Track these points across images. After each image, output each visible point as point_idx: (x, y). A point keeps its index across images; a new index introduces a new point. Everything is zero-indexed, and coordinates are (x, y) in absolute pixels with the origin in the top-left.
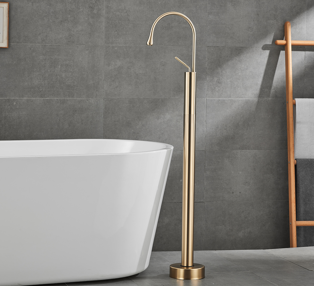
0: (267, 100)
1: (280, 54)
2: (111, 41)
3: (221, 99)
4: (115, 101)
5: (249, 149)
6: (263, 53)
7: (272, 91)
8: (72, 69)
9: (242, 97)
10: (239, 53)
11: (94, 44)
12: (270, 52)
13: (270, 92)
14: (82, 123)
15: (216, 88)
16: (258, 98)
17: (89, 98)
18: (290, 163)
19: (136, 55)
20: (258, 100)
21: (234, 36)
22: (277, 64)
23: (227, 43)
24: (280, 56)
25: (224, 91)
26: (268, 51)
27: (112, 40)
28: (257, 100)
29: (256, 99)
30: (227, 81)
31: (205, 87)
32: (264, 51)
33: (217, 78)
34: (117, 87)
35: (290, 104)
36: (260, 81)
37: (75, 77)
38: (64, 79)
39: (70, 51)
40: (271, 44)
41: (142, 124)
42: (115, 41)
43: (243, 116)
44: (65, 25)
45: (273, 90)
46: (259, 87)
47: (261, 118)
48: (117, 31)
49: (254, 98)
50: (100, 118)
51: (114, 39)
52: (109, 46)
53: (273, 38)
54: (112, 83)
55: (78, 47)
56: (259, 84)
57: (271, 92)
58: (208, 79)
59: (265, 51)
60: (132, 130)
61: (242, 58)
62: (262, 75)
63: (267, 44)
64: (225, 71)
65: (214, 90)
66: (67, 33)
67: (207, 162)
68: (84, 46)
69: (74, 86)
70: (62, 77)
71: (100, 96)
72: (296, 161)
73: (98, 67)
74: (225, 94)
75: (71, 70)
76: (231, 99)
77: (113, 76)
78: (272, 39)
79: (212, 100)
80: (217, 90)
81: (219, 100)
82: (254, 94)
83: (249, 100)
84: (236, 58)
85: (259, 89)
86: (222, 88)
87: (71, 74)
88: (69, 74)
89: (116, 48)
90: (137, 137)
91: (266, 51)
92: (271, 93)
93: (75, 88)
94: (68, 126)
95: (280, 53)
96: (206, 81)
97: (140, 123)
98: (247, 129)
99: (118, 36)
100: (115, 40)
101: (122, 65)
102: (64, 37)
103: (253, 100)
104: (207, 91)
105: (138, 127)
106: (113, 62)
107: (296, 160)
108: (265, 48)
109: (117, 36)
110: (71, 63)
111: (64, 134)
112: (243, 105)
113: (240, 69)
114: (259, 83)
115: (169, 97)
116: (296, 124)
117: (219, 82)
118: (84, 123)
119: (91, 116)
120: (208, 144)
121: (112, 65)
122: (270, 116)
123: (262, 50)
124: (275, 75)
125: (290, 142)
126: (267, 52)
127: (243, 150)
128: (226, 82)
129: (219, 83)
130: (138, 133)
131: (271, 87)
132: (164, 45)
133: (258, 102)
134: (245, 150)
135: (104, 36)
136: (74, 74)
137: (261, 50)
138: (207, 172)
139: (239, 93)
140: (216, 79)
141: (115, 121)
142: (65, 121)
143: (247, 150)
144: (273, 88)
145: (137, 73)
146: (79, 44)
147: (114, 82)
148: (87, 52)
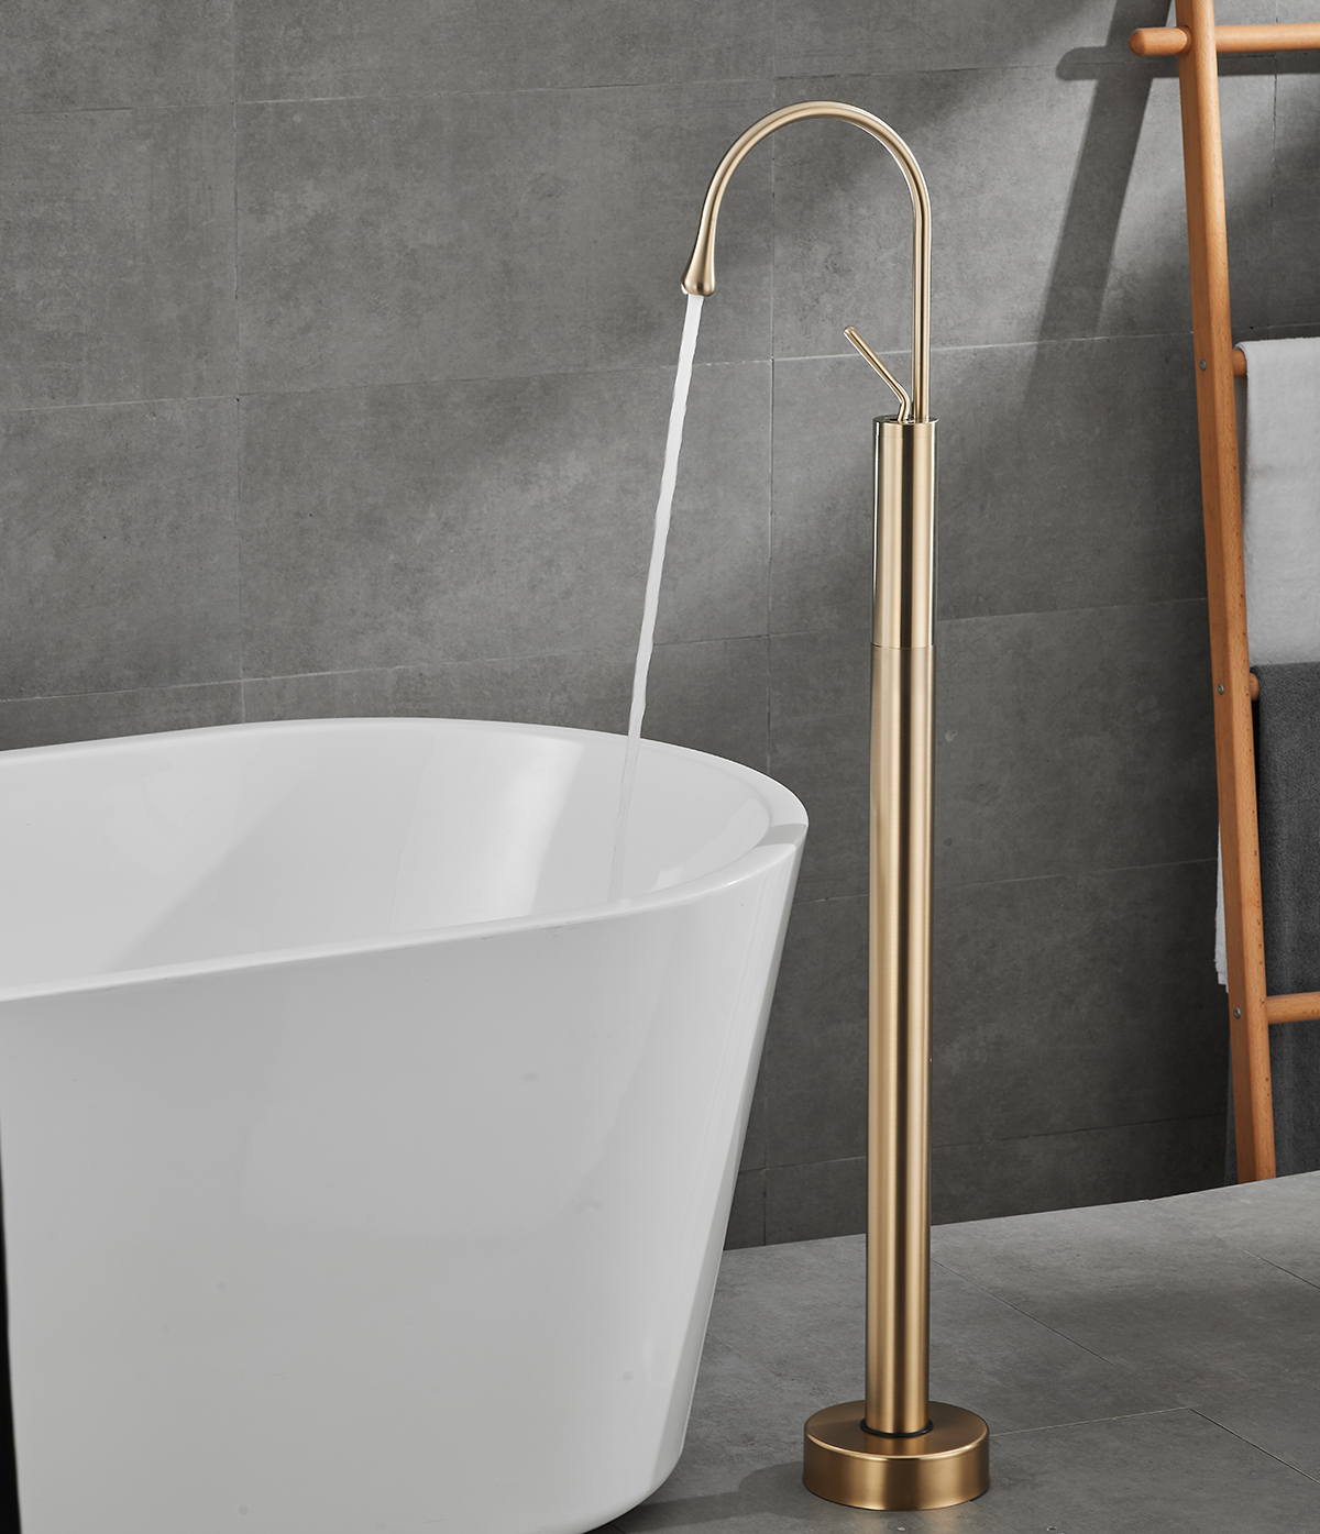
0: (1081, 344)
1: (1151, 97)
2: (269, 80)
3: (851, 359)
4: (300, 403)
5: (992, 613)
6: (1062, 96)
7: (1111, 294)
8: (63, 248)
9: (957, 341)
10: (940, 106)
11: (180, 104)
12: (1098, 90)
13: (1097, 302)
14: (127, 538)
15: (824, 298)
16: (1039, 340)
17: (162, 397)
18: (1227, 695)
19: (403, 149)
20: (1039, 347)
21: (914, 14)
22: (1132, 151)
23: (880, 51)
24: (1149, 105)
25: (862, 313)
26: (1086, 83)
27: (278, 75)
28: (1035, 349)
29: (1028, 346)
30: (881, 259)
31: (764, 300)
32: (1067, 83)
33: (829, 247)
34: (306, 329)
35: (1217, 374)
36: (1044, 245)
37: (84, 288)
38: (21, 305)
39: (52, 147)
40: (1103, 43)
41: (443, 520)
42: (293, 78)
43: (963, 439)
44: (23, 6)
45: (1113, 293)
46: (1041, 279)
47: (1052, 443)
48: (298, 21)
49: (1018, 341)
50: (223, 500)
51: (286, 69)
52: (261, 108)
53: (1116, 15)
54: (281, 309)
55: (93, 122)
56: (1043, 264)
57: (1104, 304)
58: (779, 252)
59: (1073, 83)
60: (392, 557)
61: (955, 130)
62: (1058, 215)
63: (1085, 46)
64: (869, 208)
65: (812, 308)
66: (34, 49)
67: (778, 693)
68: (128, 113)
69: (76, 340)
70: (15, 294)
71: (219, 382)
72: (1255, 680)
73: (205, 223)
74: (868, 330)
75: (60, 255)
76: (901, 356)
77: (287, 271)
78: (1111, 18)
79: (801, 363)
80: (829, 309)
81: (840, 363)
82: (1015, 321)
83: (991, 352)
84: (924, 130)
85: (1042, 291)
86: (854, 300)
87: (59, 271)
88: (53, 273)
89: (297, 119)
90: (415, 591)
91: (1079, 83)
92: (1104, 310)
93: (86, 349)
94: (51, 558)
95: (1152, 90)
96: (771, 268)
97: (433, 515)
98: (982, 508)
99: (305, 51)
100: (289, 74)
101: (333, 210)
102: (20, 71)
103: (1010, 352)
104: (776, 317)
105: (419, 538)
106: (285, 196)
107: (1259, 678)
108: (1072, 68)
109: (301, 49)
110: (59, 214)
111: (31, 602)
112: (959, 381)
113: (947, 187)
114: (1041, 257)
115: (579, 365)
116: (1249, 478)
117: (838, 270)
118: (138, 535)
119: (173, 492)
120: (783, 598)
121: (280, 213)
122: (1097, 430)
123: (1057, 81)
124: (1125, 212)
125: (1224, 581)
126: (1084, 92)
127: (963, 621)
128: (872, 264)
129: (836, 271)
130: (421, 570)
131: (1102, 274)
132: (549, 84)
133: (1039, 357)
134: (973, 620)
135: (233, 55)
136: (75, 275)
137: (1052, 79)
138: (778, 746)
139: (940, 320)
140: (820, 252)
141: (298, 514)
142: (35, 531)
143: (984, 619)
144: (1112, 280)
145: (410, 247)
146: (99, 107)
147: (292, 303)
148: (142, 148)
